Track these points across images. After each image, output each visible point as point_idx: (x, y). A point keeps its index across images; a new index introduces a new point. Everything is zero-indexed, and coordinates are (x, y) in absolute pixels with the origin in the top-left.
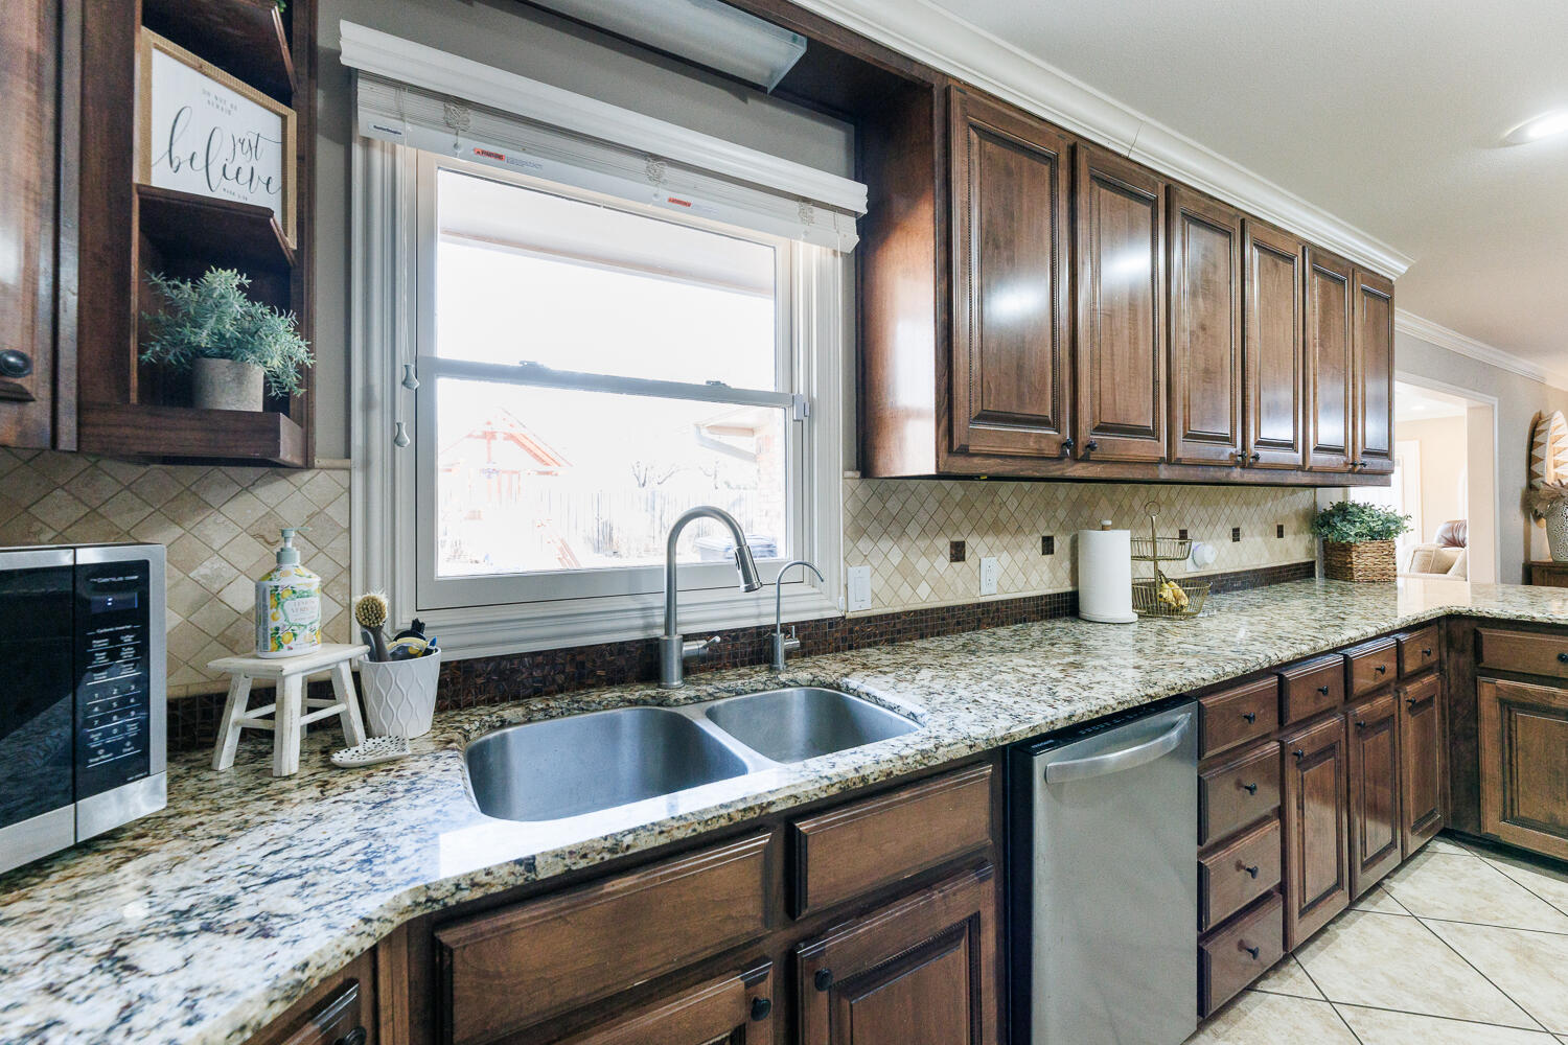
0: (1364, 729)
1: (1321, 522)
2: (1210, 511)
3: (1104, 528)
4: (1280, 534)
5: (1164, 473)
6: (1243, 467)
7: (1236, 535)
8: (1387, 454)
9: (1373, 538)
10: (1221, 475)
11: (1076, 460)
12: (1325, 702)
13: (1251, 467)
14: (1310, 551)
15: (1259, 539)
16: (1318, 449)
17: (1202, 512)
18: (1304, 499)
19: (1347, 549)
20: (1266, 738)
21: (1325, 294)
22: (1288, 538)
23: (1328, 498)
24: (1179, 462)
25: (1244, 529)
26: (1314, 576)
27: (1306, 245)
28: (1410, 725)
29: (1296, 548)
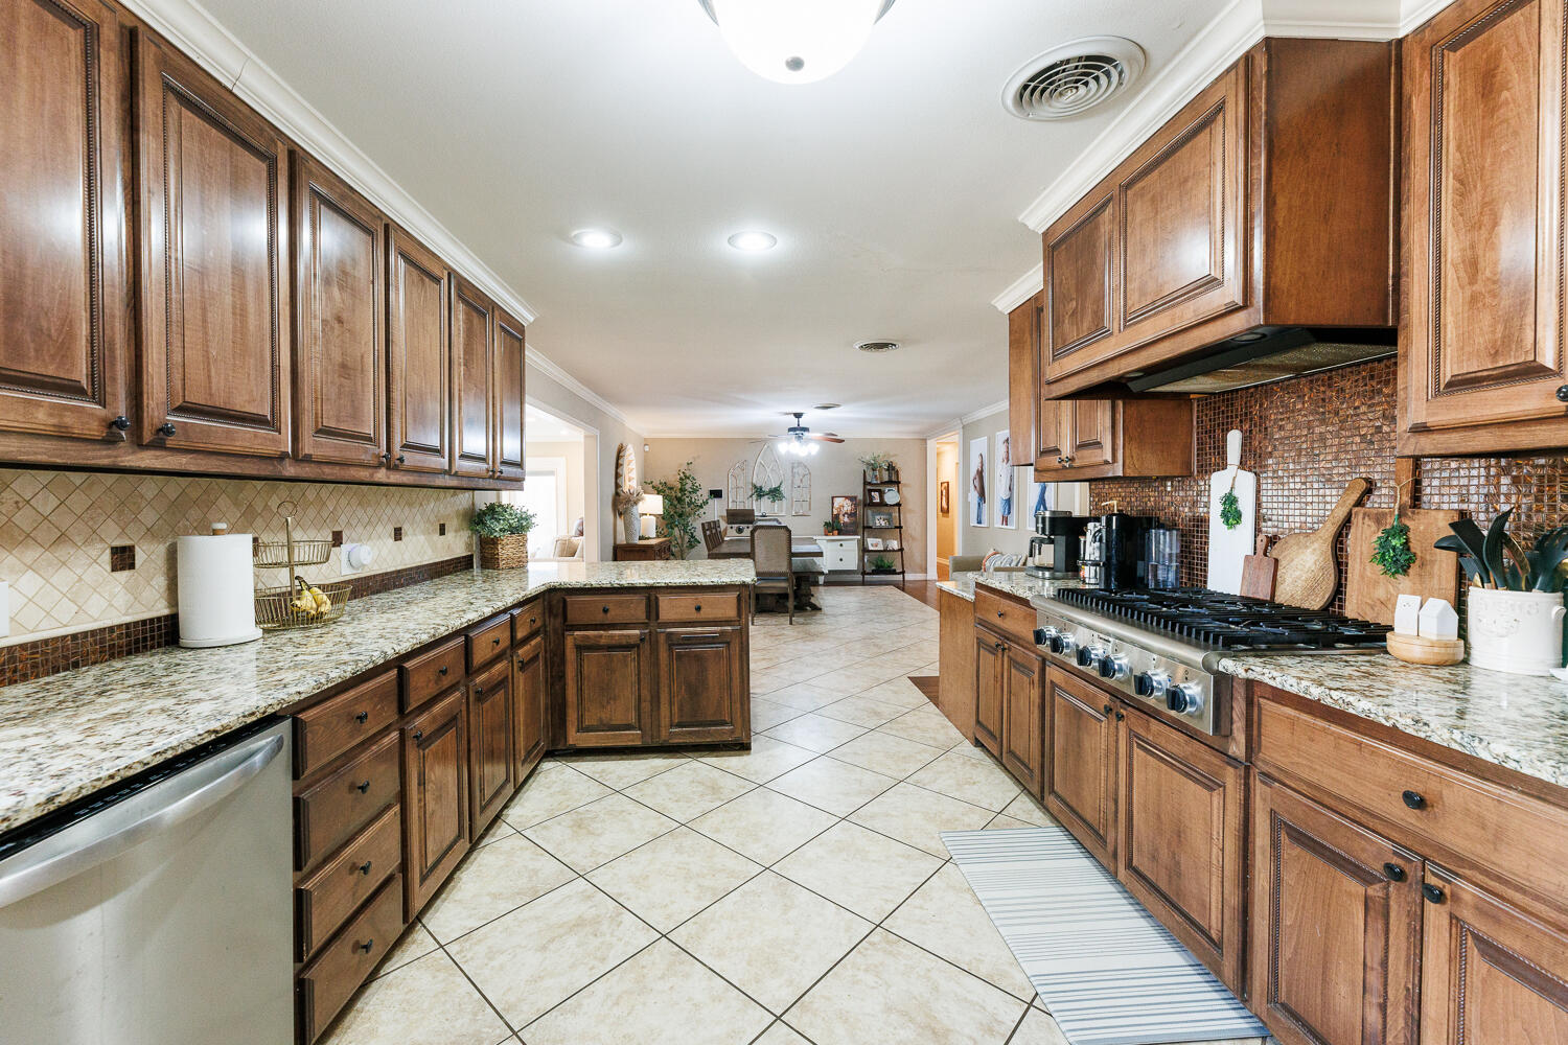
0: (481, 696)
1: (477, 519)
2: (370, 511)
3: (215, 533)
4: (442, 531)
5: (290, 470)
6: (388, 468)
7: (398, 534)
8: (520, 465)
9: (512, 533)
10: (364, 474)
11: (140, 445)
12: (447, 682)
13: (396, 468)
14: (469, 546)
15: (422, 538)
16: (463, 456)
17: (360, 512)
18: (463, 500)
19: (495, 542)
20: (386, 730)
21: (469, 322)
22: (450, 535)
23: (484, 499)
24: (308, 459)
25: (405, 528)
26: (472, 567)
27: (451, 273)
28: (521, 681)
29: (456, 544)
